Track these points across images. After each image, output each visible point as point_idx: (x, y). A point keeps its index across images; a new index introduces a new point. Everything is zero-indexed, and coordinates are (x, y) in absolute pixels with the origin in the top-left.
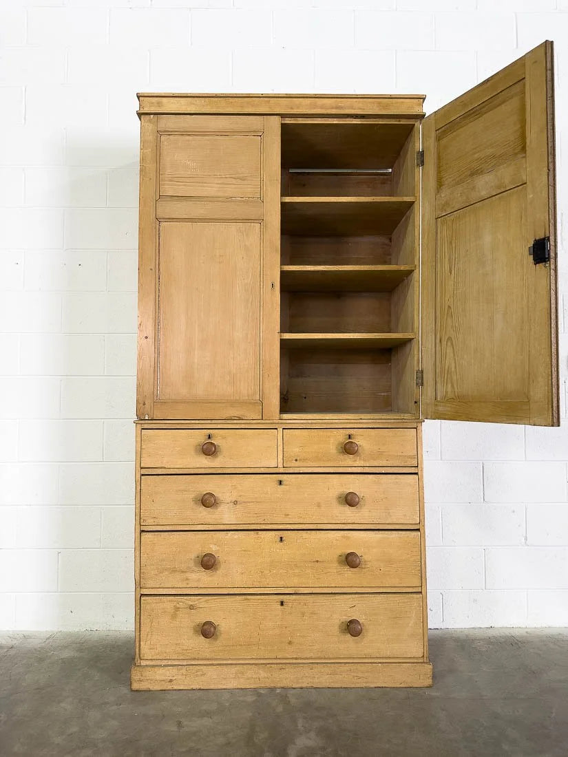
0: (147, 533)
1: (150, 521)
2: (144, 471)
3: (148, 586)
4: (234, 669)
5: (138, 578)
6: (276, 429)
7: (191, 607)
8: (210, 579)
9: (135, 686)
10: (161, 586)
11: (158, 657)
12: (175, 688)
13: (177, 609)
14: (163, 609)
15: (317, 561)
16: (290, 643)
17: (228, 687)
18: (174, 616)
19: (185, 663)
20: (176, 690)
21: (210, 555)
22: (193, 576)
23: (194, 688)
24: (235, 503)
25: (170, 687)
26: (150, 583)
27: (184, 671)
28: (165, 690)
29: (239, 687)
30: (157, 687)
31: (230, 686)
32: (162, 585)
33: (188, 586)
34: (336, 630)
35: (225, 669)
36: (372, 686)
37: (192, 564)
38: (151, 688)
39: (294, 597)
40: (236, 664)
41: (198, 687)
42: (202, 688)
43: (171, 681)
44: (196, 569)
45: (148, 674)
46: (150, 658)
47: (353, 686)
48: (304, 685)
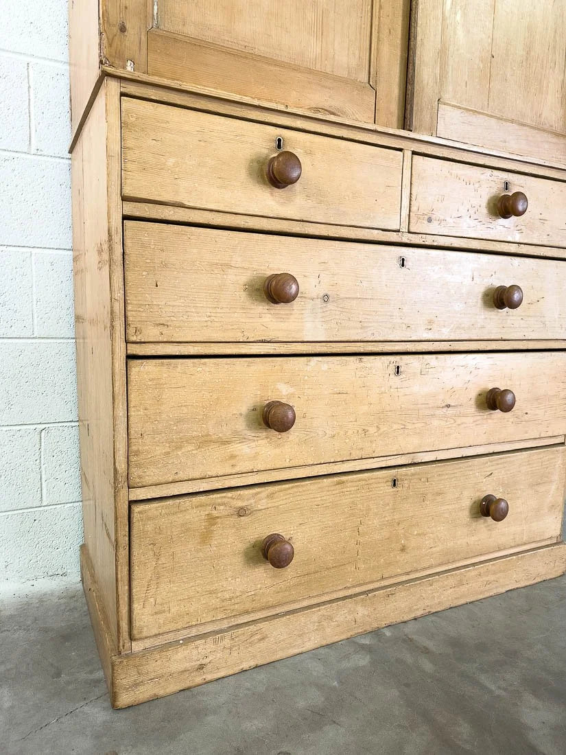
0: (145, 361)
1: (151, 333)
2: (131, 209)
3: (148, 480)
4: (315, 615)
5: (122, 466)
6: (401, 150)
7: (241, 512)
8: (278, 451)
9: (124, 699)
10: (177, 478)
11: (172, 626)
12: (209, 677)
13: (212, 520)
14: (182, 525)
15: (448, 406)
16: (403, 549)
17: (304, 649)
18: (206, 537)
19: (225, 625)
20: (210, 682)
21: (276, 404)
22: (244, 449)
23: (245, 666)
24: (326, 298)
25: (198, 680)
26: (152, 474)
27: (227, 642)
28: (188, 689)
29: (324, 643)
30: (173, 687)
31: (309, 645)
32: (181, 476)
33: (234, 471)
34: (465, 515)
35: (301, 618)
36: (503, 590)
37: (241, 425)
38: (161, 693)
39: (412, 469)
40: (318, 605)
41: (252, 663)
42: (260, 663)
43: (201, 667)
44: (249, 434)
45: (154, 666)
46: (155, 631)
47: (481, 597)
48: (419, 613)
